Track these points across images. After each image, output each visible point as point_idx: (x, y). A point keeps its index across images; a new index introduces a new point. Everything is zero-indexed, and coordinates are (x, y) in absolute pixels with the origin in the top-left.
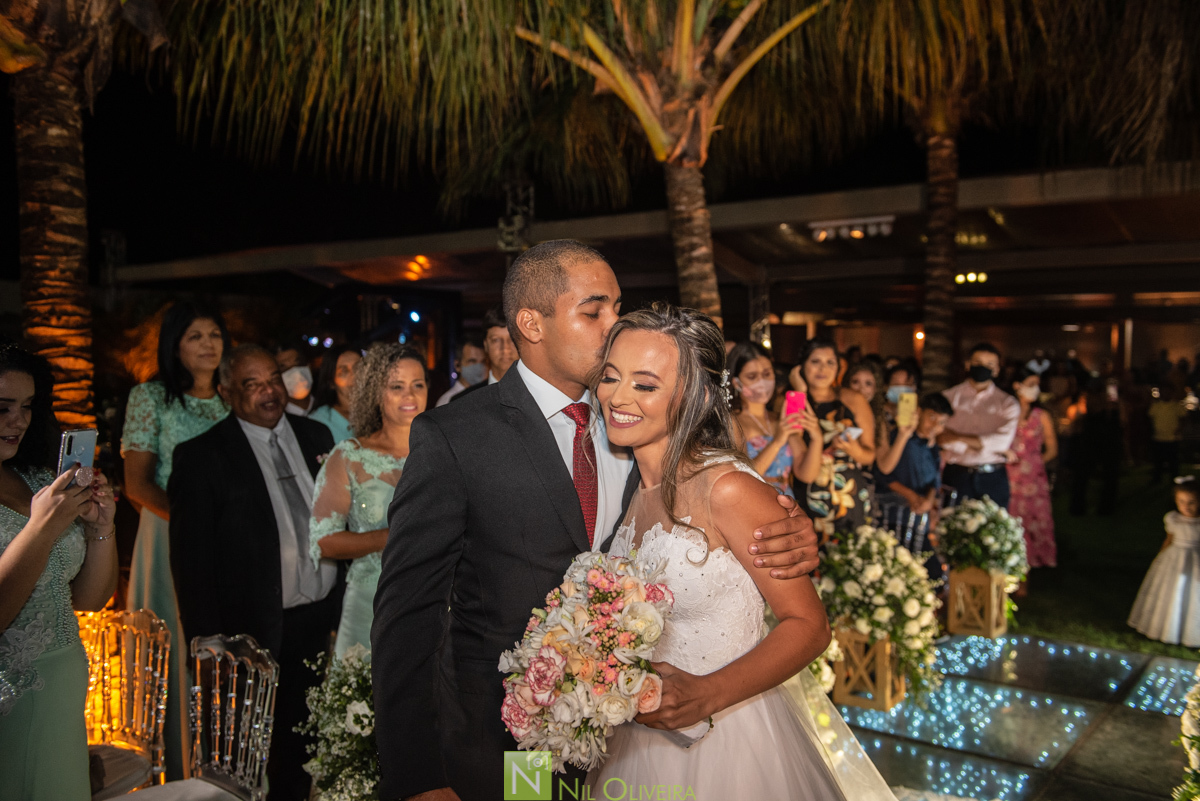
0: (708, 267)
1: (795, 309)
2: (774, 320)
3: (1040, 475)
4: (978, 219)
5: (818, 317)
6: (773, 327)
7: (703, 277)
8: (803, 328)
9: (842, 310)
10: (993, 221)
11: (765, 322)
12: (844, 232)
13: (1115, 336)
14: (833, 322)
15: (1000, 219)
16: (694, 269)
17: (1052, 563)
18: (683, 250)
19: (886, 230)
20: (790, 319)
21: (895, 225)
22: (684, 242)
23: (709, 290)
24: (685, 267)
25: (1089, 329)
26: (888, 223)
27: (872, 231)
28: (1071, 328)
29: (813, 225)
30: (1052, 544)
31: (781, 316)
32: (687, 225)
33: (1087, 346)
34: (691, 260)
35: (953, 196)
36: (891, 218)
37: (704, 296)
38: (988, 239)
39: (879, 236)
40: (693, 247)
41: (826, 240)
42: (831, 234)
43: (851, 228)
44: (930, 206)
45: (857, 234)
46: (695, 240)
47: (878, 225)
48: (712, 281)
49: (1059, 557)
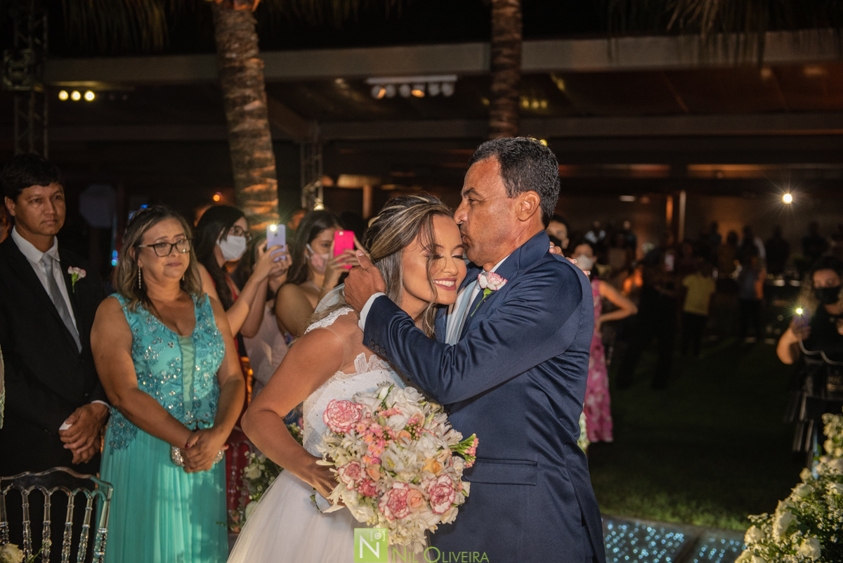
0: (261, 123)
1: (350, 172)
2: (328, 182)
3: (598, 348)
4: (539, 82)
5: (375, 181)
6: (326, 189)
7: (256, 134)
8: (358, 192)
9: (398, 174)
10: (555, 86)
11: (318, 184)
12: (405, 91)
13: (670, 207)
14: (391, 187)
15: (561, 85)
16: (247, 125)
17: (608, 439)
18: (234, 103)
19: (448, 90)
20: (345, 182)
21: (457, 85)
22: (236, 93)
23: (262, 149)
24: (236, 122)
25: (645, 200)
26: (450, 83)
27: (434, 90)
28: (628, 198)
29: (371, 81)
30: (609, 419)
31: (335, 179)
32: (239, 75)
33: (641, 217)
34: (243, 115)
35: (517, 58)
36: (453, 78)
37: (258, 155)
38: (548, 105)
39: (441, 95)
40: (246, 100)
41: (385, 97)
42: (390, 91)
43: (412, 86)
44: (495, 68)
45: (418, 93)
46: (248, 92)
47: (440, 84)
48: (266, 139)
49: (615, 432)
